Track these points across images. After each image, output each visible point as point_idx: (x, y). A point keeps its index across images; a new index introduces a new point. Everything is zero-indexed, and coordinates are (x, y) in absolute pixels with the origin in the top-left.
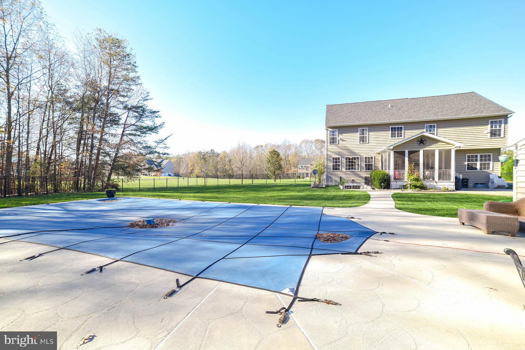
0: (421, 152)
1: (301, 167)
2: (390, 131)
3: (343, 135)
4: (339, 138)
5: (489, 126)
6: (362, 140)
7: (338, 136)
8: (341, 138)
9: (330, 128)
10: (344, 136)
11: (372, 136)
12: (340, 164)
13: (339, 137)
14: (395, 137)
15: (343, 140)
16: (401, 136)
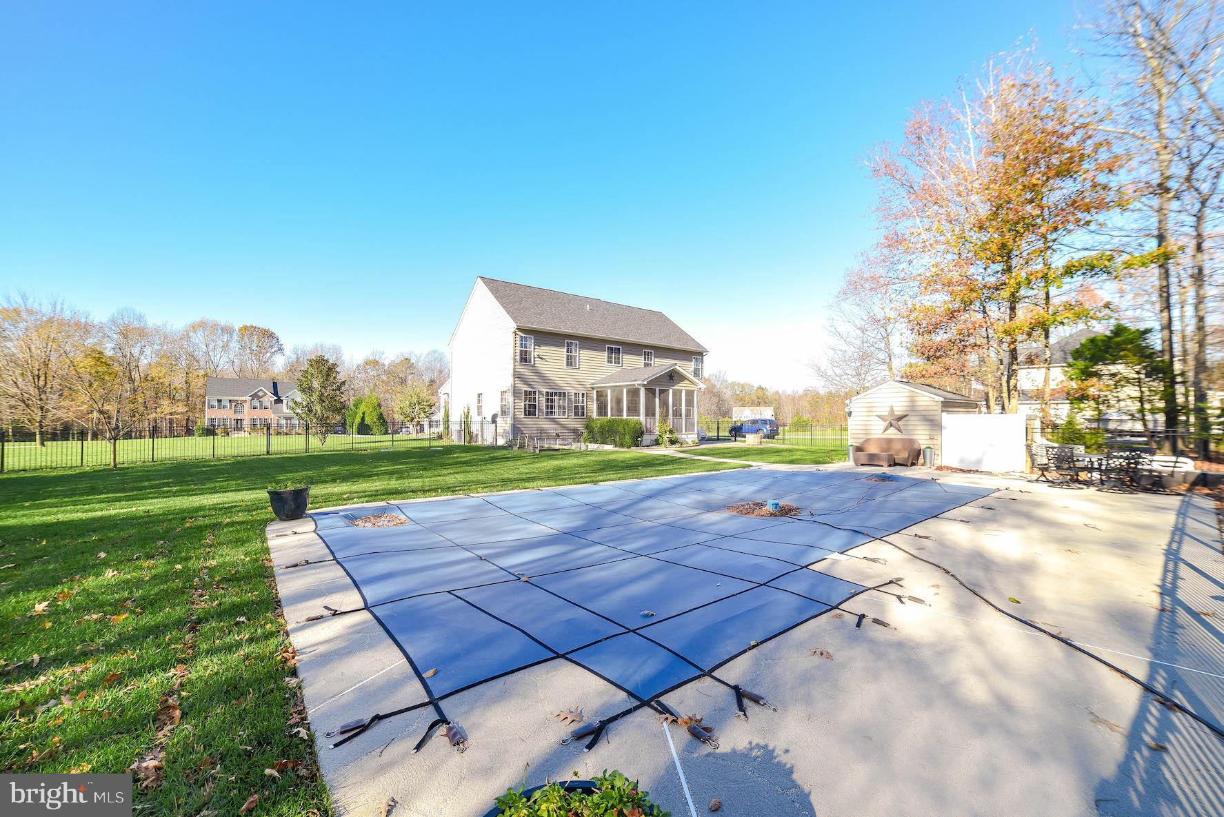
0: (671, 391)
1: (216, 404)
2: (607, 352)
3: (542, 348)
4: (536, 353)
5: (693, 363)
6: (570, 362)
7: (534, 349)
8: (540, 354)
9: (520, 330)
10: (544, 350)
11: (586, 356)
12: (537, 403)
13: (535, 351)
14: (611, 363)
15: (541, 358)
16: (619, 363)
